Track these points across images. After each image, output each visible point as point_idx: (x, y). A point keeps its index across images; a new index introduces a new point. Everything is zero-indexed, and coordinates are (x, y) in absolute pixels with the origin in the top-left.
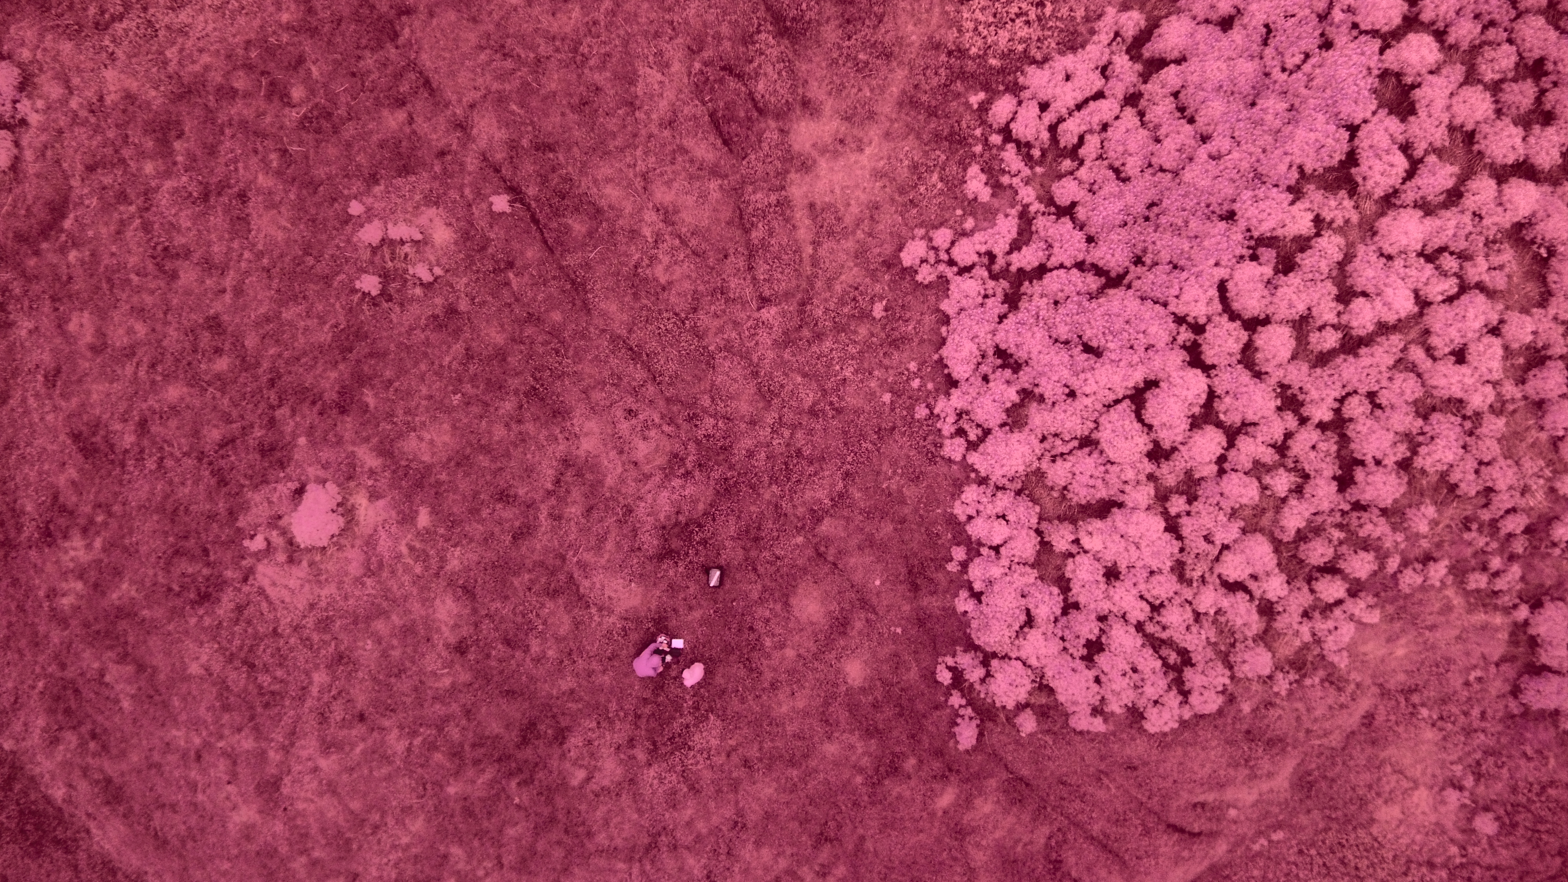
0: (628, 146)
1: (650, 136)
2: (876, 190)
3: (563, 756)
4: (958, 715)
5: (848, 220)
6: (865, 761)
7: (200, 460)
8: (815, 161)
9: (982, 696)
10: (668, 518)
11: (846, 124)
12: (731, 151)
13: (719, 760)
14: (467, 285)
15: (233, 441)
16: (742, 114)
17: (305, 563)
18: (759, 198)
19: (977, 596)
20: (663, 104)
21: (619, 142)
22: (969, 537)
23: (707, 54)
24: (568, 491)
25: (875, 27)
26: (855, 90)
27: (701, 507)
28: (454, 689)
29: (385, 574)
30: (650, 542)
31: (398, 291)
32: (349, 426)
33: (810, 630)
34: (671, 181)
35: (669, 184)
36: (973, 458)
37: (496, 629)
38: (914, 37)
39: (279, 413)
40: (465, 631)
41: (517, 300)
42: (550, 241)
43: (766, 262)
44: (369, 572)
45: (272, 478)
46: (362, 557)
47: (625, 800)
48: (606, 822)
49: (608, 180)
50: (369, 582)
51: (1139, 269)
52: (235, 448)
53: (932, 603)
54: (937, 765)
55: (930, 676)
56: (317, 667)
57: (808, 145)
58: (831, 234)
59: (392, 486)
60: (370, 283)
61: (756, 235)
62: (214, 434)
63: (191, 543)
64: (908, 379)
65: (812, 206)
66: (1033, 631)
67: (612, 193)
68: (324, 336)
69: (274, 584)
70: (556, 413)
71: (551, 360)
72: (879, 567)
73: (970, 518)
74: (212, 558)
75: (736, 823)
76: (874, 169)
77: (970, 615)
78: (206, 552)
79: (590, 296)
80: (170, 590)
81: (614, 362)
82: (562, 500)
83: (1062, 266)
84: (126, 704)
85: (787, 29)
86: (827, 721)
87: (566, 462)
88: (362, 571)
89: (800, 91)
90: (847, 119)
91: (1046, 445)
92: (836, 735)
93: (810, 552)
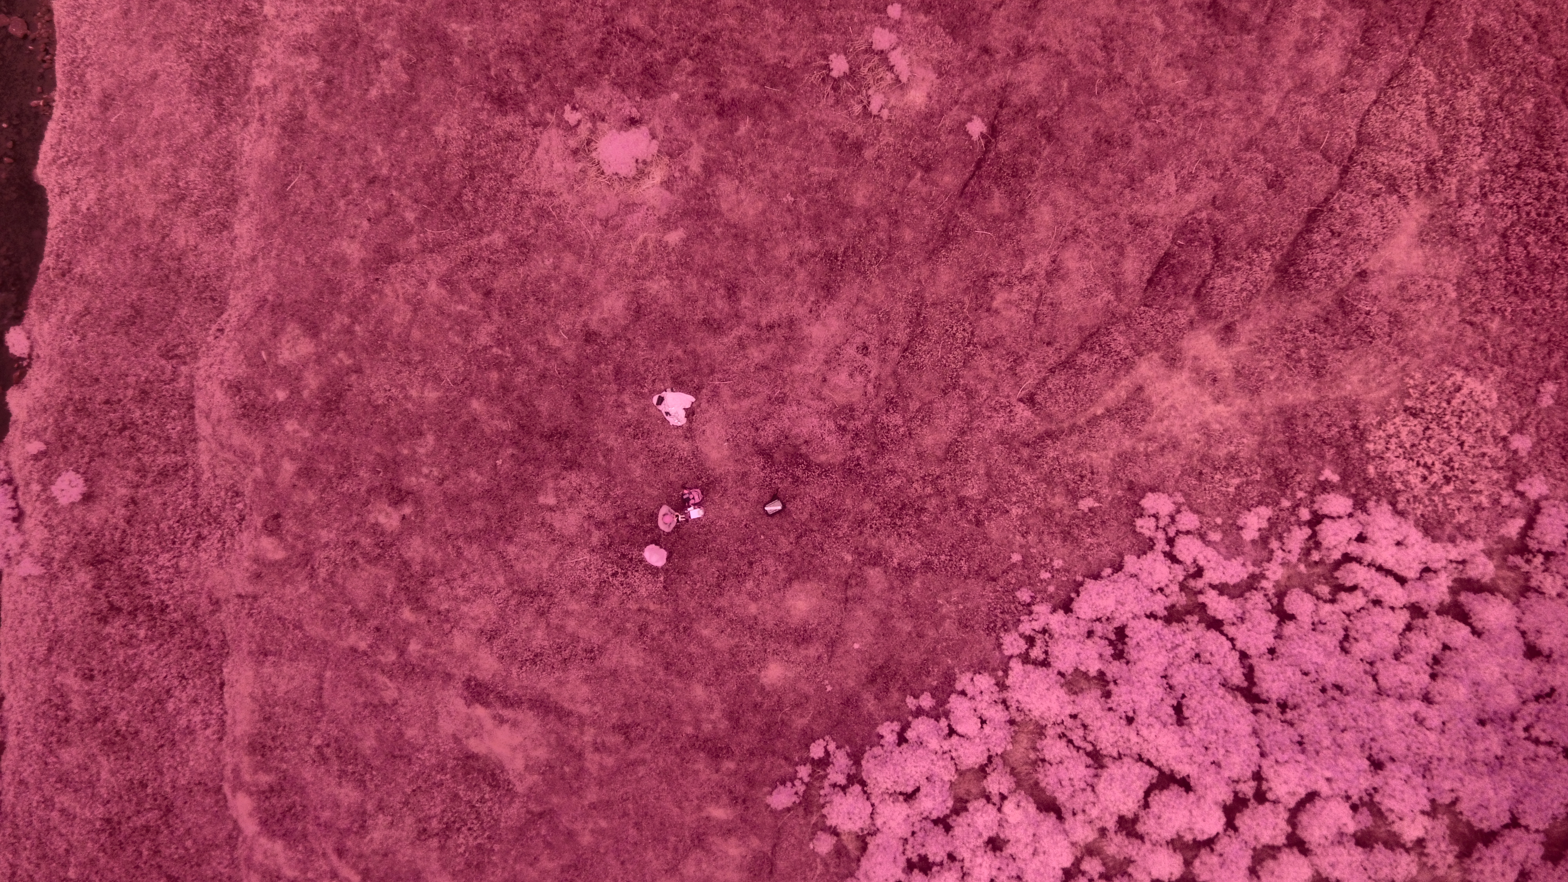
0: (1093, 201)
1: (1115, 215)
2: (1190, 438)
3: (556, 477)
4: (792, 781)
5: (1147, 429)
6: (707, 727)
7: (606, 22)
8: (1182, 367)
9: (822, 792)
10: (797, 437)
11: (1233, 375)
12: (1146, 289)
13: (633, 606)
14: (888, 145)
15: (639, 39)
16: (1185, 281)
17: (580, 166)
18: (1120, 341)
19: (902, 739)
20: (1151, 208)
21: (1093, 192)
22: (945, 702)
23: (1219, 217)
24: (768, 340)
25: (1337, 348)
26: (1267, 363)
27: (823, 458)
28: (553, 352)
29: (611, 235)
30: (768, 434)
31: (847, 92)
32: (711, 126)
33: (783, 613)
34: (1087, 257)
35: (1083, 257)
36: (1016, 666)
37: (623, 355)
38: (1349, 387)
39: (686, 62)
40: (606, 331)
41: (902, 193)
42: (969, 189)
43: (1066, 382)
44: (605, 223)
45: (630, 92)
46: (614, 209)
47: (554, 550)
48: (527, 546)
49: (1054, 204)
50: (597, 227)
51: (1276, 711)
52: (633, 46)
53: (870, 704)
54: (741, 788)
55: (808, 738)
56: (504, 231)
57: (1192, 353)
58: (1127, 421)
59: (684, 194)
60: (839, 65)
61: (1084, 357)
62: (635, 20)
63: (536, 61)
64: (1044, 566)
65: (1140, 389)
66: (905, 805)
67: (1044, 215)
68: (771, 56)
69: (547, 152)
70: (827, 288)
71: (869, 256)
72: (870, 639)
73: (963, 693)
74: (535, 86)
75: (592, 651)
76: (1208, 423)
77: (882, 742)
78: (538, 77)
79: (943, 252)
80: (488, 68)
81: (899, 308)
82: (759, 340)
83: (1232, 640)
84: (374, 93)
85: (1286, 271)
86: (718, 674)
87: (791, 322)
88: (603, 216)
89: (1237, 317)
90: (1238, 373)
91: (1069, 722)
92: (713, 689)
93: (844, 572)
